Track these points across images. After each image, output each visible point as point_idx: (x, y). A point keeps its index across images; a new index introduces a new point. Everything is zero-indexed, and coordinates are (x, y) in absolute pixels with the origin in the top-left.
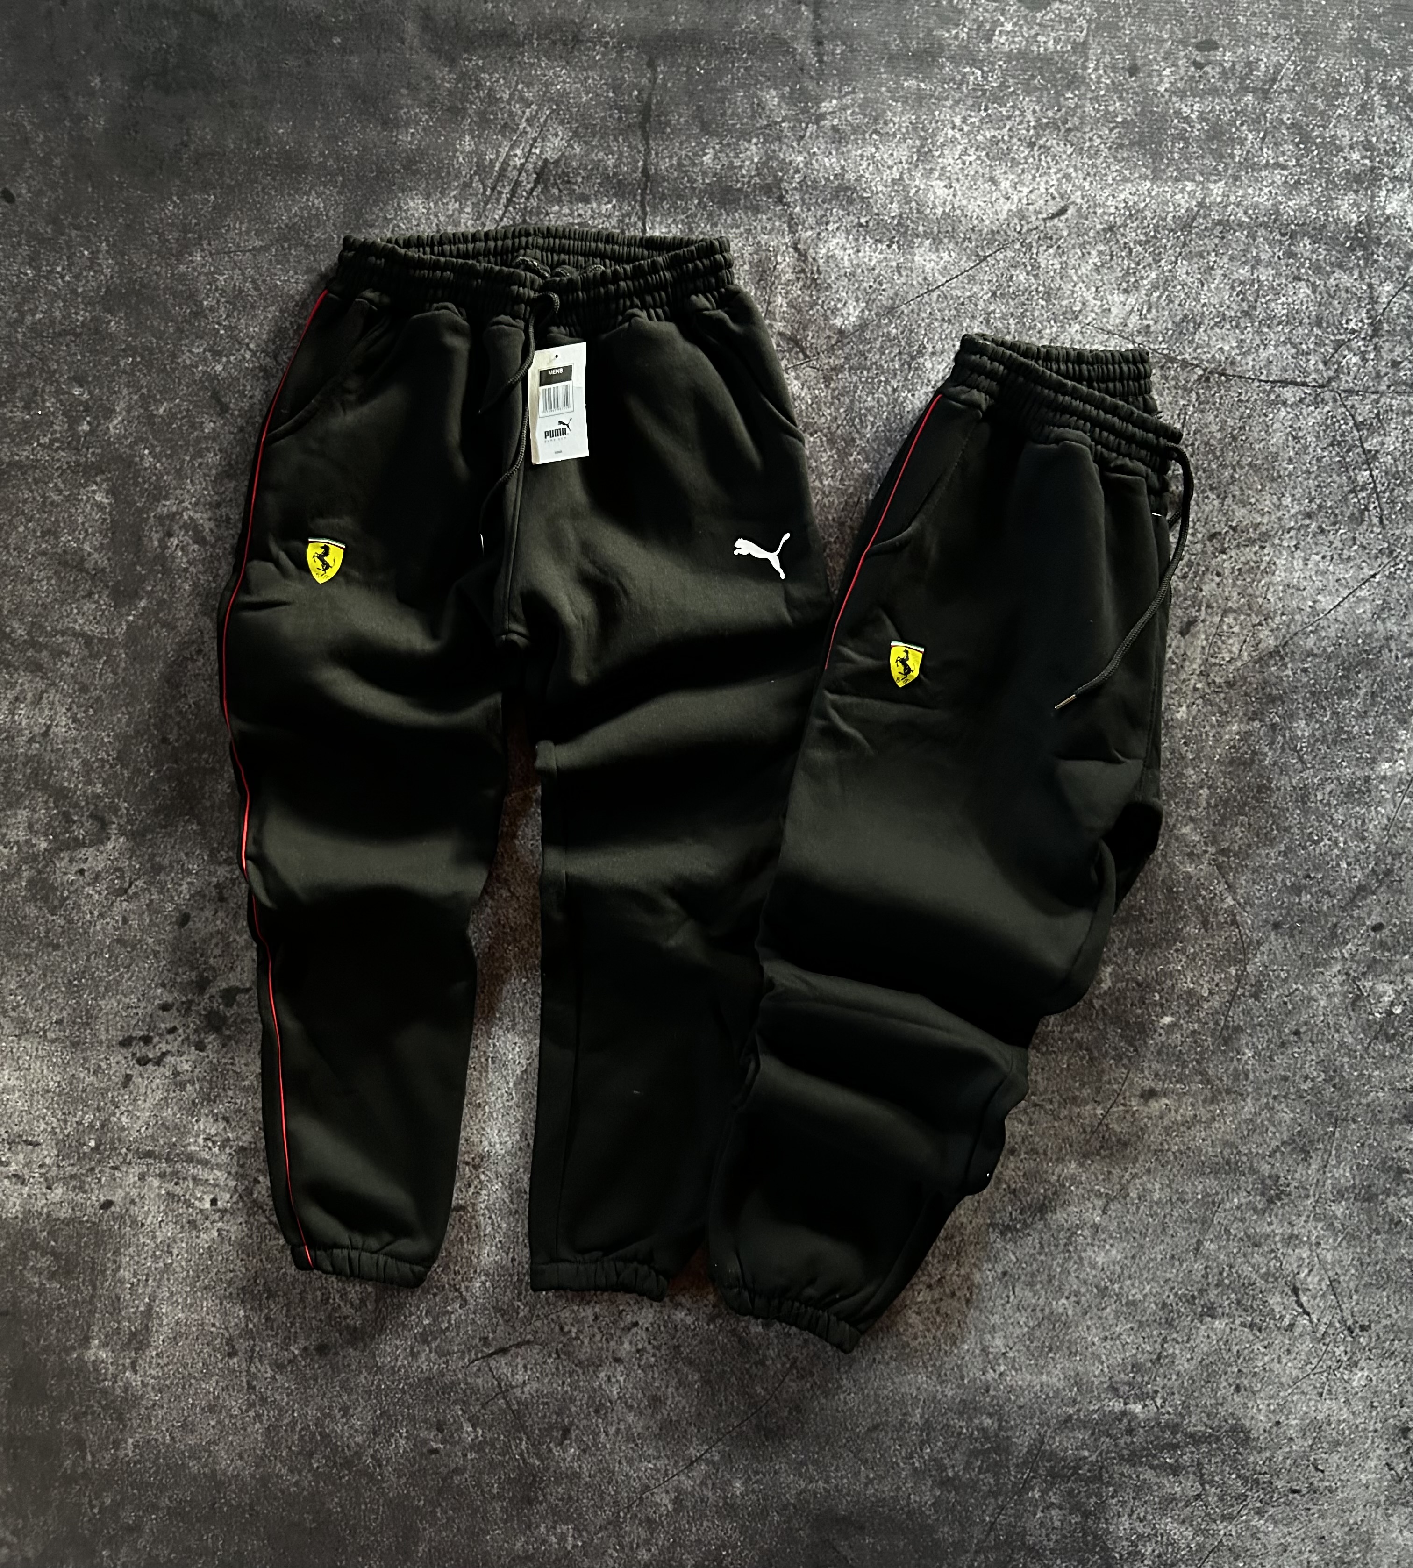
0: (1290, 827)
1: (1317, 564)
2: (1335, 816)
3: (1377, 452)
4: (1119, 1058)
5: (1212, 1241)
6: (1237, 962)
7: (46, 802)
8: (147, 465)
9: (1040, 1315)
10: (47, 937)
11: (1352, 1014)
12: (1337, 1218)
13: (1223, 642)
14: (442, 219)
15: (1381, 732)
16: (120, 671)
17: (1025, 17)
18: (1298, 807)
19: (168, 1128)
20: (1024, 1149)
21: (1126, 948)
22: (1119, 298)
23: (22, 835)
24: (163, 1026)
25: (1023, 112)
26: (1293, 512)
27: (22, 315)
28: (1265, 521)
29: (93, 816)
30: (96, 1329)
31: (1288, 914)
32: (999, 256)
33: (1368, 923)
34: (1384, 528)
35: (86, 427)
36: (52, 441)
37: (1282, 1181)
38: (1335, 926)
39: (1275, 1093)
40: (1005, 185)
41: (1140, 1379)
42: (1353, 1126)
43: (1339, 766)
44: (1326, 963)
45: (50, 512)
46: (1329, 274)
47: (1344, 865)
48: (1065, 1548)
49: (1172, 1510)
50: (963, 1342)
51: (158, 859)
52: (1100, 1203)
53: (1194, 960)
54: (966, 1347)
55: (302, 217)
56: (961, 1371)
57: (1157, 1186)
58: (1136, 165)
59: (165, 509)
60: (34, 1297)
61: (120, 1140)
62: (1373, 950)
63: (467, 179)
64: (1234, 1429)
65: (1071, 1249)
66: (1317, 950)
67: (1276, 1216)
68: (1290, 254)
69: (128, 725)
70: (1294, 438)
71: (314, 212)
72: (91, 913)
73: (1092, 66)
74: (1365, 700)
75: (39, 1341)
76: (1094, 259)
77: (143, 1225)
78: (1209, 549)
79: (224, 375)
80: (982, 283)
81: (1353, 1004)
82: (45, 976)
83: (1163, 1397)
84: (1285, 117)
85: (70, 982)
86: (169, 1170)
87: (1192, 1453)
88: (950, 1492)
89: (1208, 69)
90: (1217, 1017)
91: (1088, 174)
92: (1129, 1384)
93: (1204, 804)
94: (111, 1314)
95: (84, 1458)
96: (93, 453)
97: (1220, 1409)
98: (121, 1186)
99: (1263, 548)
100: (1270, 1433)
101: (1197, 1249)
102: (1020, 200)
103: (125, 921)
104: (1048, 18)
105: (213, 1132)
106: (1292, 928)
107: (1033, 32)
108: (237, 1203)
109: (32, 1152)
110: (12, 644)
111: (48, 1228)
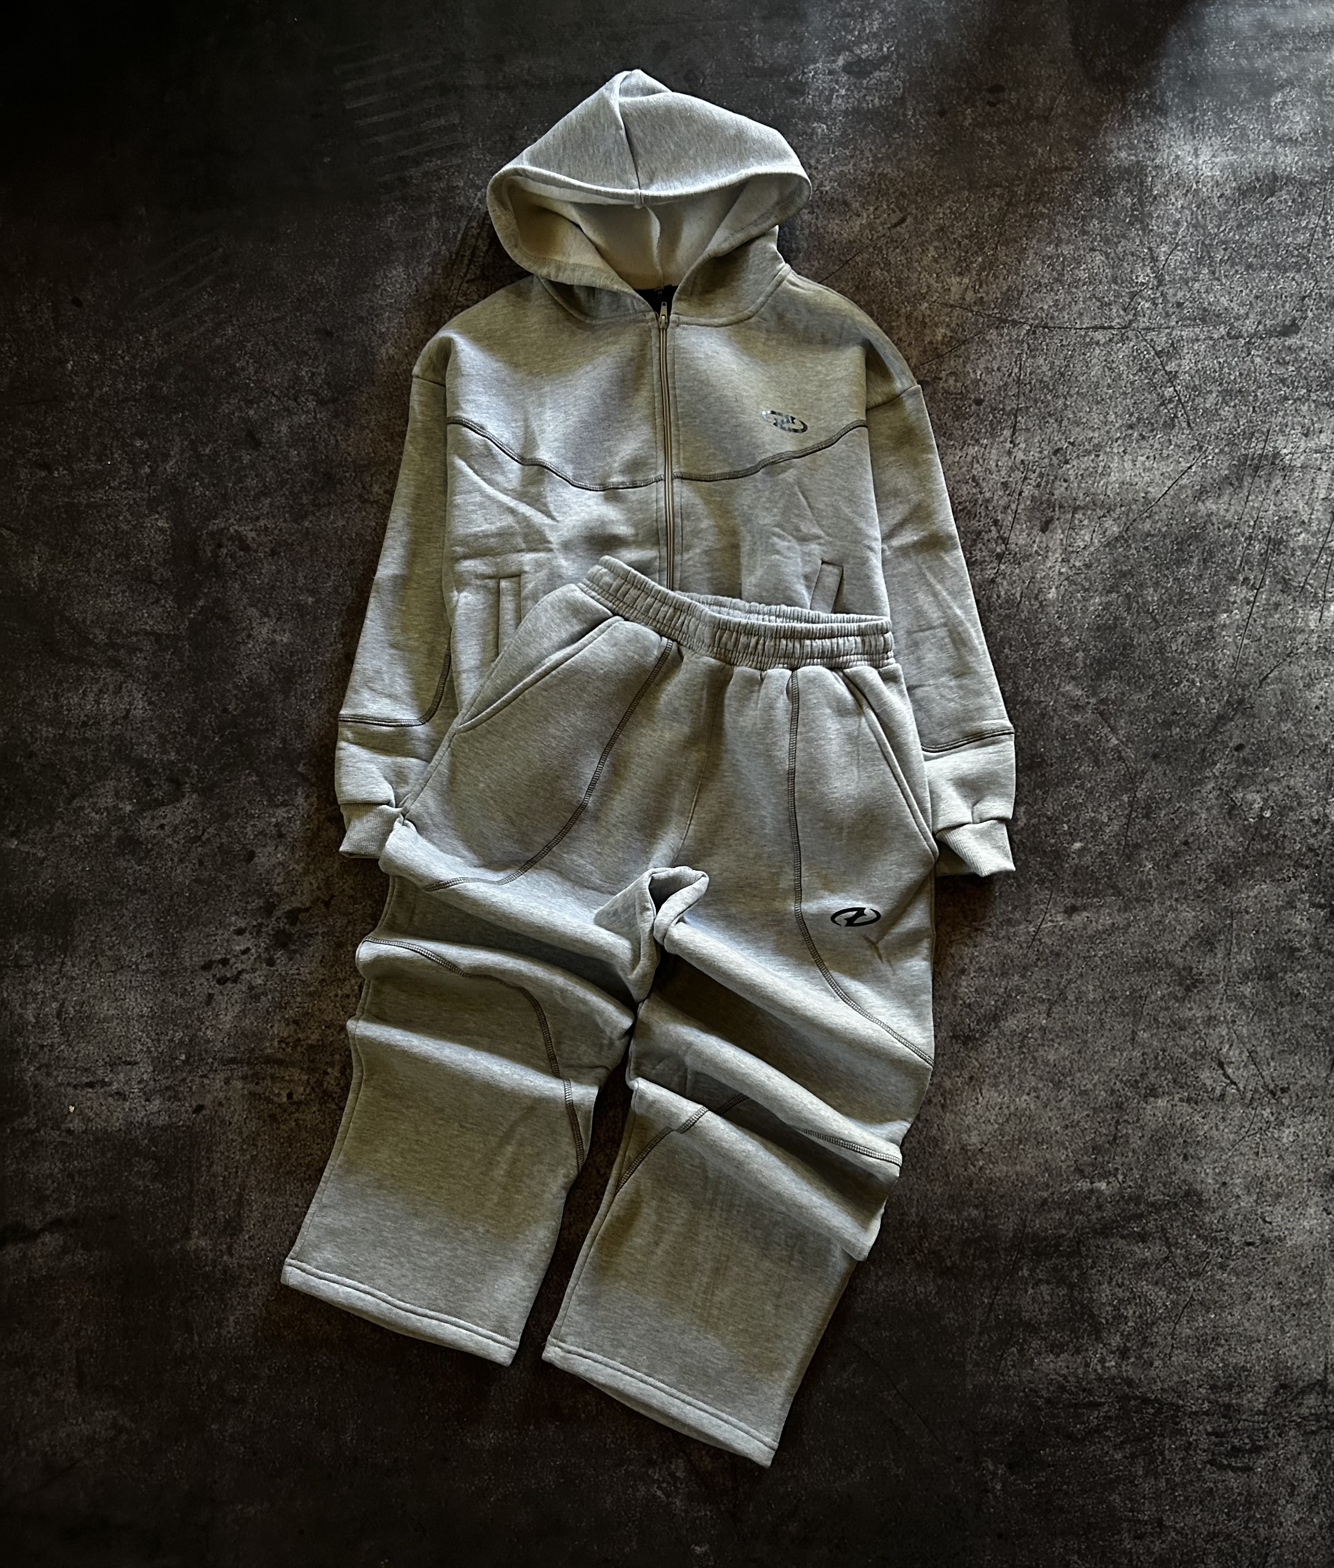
0: (1154, 675)
1: (1143, 463)
2: (1189, 662)
3: (1176, 372)
4: (1041, 882)
5: (1144, 1030)
6: (1127, 790)
7: (129, 773)
9: (1006, 1112)
10: (135, 884)
11: (1230, 822)
12: (1246, 997)
13: (1077, 534)
14: (420, 281)
15: (1216, 590)
16: (185, 658)
17: (855, 84)
18: (1157, 658)
19: (247, 1037)
20: (973, 969)
21: (1034, 790)
22: (955, 280)
23: (110, 801)
24: (237, 948)
25: (862, 152)
26: (1117, 425)
27: (92, 390)
28: (1096, 435)
29: (170, 780)
30: (195, 1220)
31: (1163, 745)
32: (858, 259)
33: (1231, 745)
34: (1192, 429)
35: (147, 470)
36: (120, 484)
37: (1195, 971)
38: (1204, 750)
39: (1176, 896)
40: (856, 205)
41: (1101, 1160)
42: (1248, 917)
43: (1186, 621)
44: (1201, 782)
45: (122, 539)
46: (1116, 244)
47: (1203, 700)
48: (1058, 1320)
49: (1146, 1273)
50: (944, 1143)
51: (225, 809)
52: (1044, 1007)
53: (1092, 793)
54: (947, 1148)
55: (309, 292)
56: (946, 1169)
57: (1091, 988)
58: (955, 179)
60: (140, 1198)
61: (206, 1052)
62: (1238, 767)
63: (436, 250)
64: (1187, 1194)
65: (1025, 1050)
66: (1191, 772)
67: (1195, 1002)
68: (1084, 232)
69: (194, 702)
70: (1110, 369)
71: (318, 287)
72: (172, 860)
73: (910, 113)
74: (1199, 566)
75: (145, 1237)
76: (932, 253)
77: (230, 1123)
78: (1055, 461)
79: (256, 417)
80: (847, 281)
81: (1229, 813)
82: (135, 917)
83: (1123, 1174)
84: (1064, 134)
85: (157, 920)
86: (250, 1072)
87: (1156, 1220)
88: (950, 1280)
89: (999, 106)
90: (1118, 838)
91: (919, 190)
92: (1093, 1165)
93: (1081, 665)
94: (208, 1206)
95: (192, 1340)
96: (154, 490)
97: (1174, 1178)
98: (209, 1092)
99: (1098, 456)
100: (1219, 1193)
101: (1133, 1039)
102: (868, 216)
103: (201, 863)
104: (872, 82)
105: (286, 1034)
106: (1168, 757)
107: (862, 94)
108: (309, 1095)
109: (131, 1071)
110: (95, 648)
111: (148, 1135)
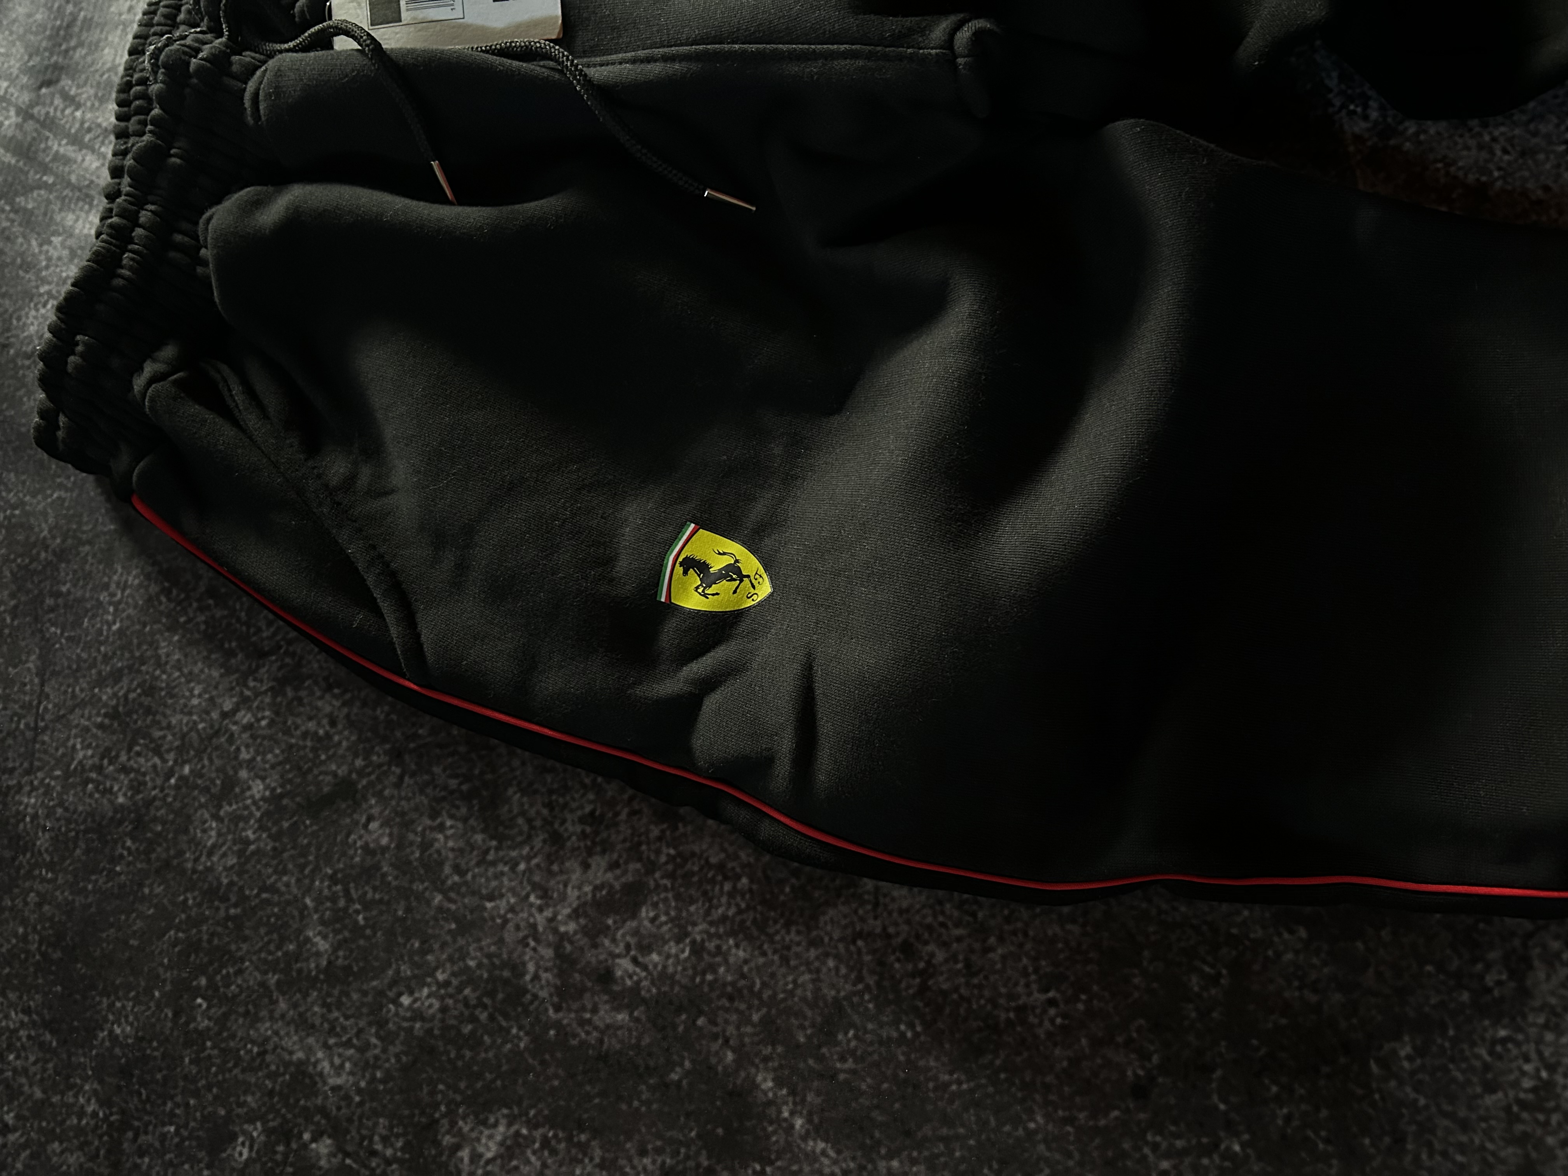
8: (437, 1004)
59: (545, 976)
